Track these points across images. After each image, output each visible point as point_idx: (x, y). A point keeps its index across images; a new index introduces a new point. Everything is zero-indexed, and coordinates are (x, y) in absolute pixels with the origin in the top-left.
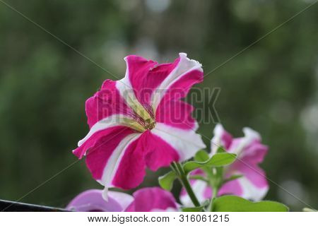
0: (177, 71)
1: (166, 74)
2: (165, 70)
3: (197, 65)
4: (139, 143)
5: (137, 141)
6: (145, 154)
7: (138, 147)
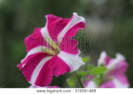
0: (71, 23)
1: (66, 24)
2: (65, 22)
3: (82, 19)
4: (51, 62)
5: (50, 60)
6: (52, 68)
7: (50, 64)
